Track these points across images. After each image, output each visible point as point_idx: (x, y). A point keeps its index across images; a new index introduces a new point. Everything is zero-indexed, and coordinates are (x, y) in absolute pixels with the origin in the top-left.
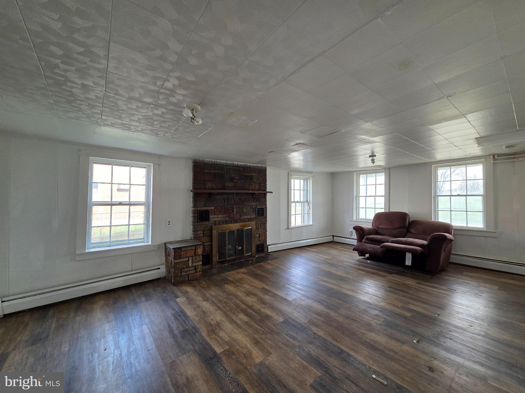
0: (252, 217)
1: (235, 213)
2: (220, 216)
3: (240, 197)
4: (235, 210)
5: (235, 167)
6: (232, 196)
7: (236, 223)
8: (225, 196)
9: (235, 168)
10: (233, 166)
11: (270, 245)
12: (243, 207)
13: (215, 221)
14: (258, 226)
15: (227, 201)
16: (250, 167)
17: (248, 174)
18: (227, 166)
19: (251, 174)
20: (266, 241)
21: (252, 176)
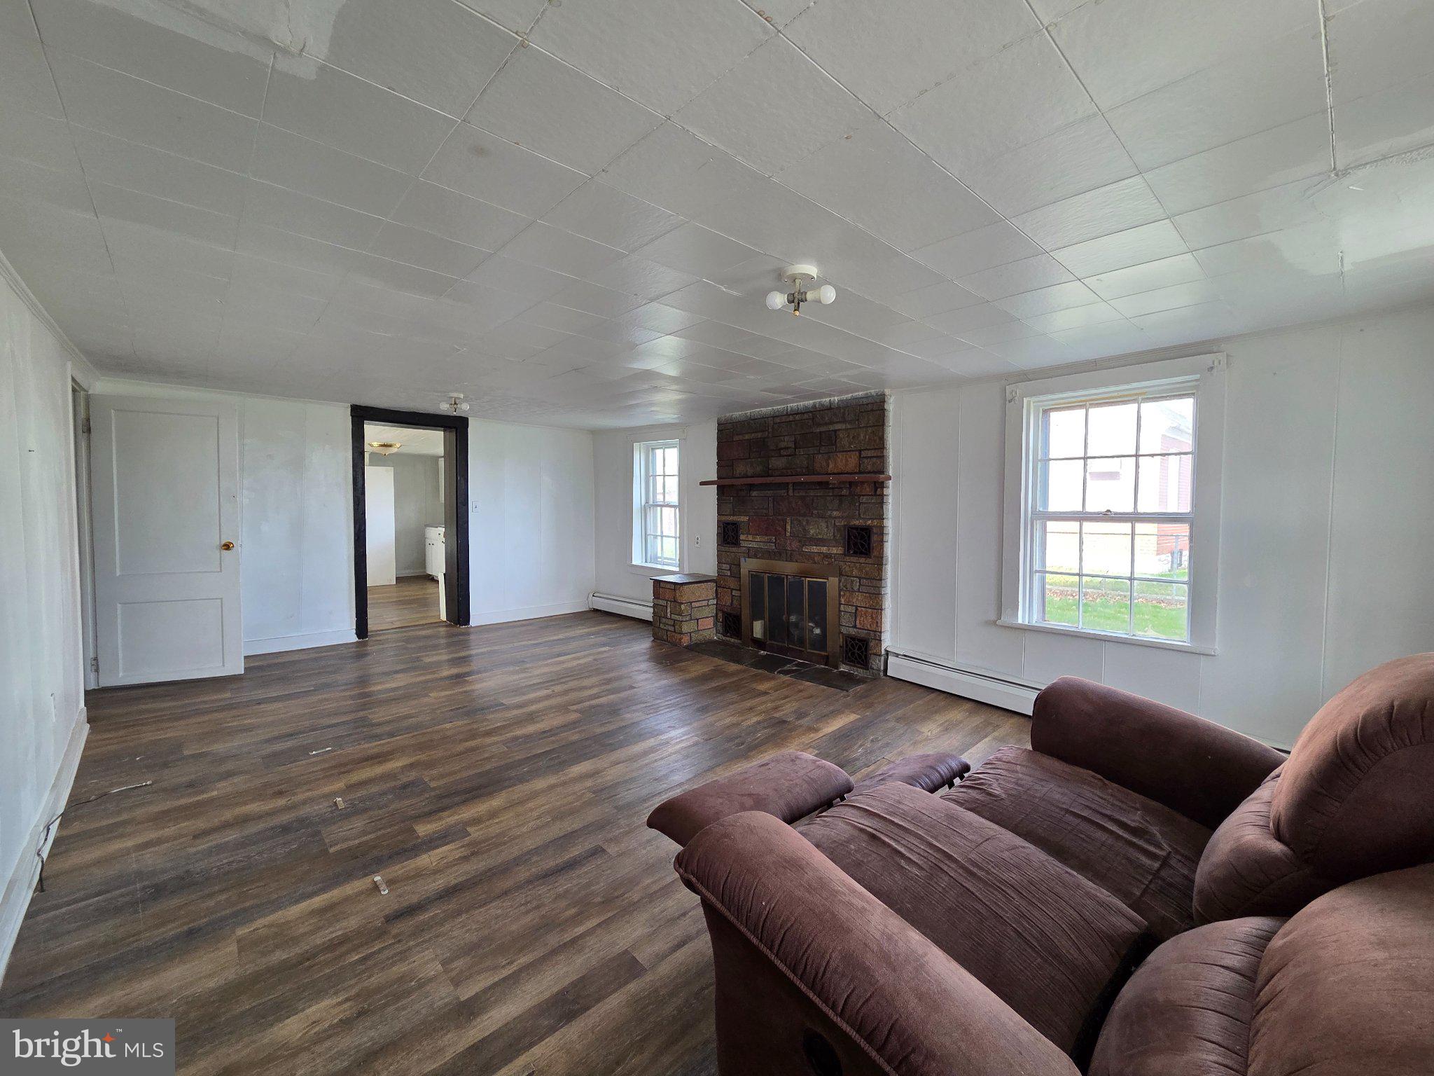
0: (834, 551)
1: (788, 534)
2: (758, 538)
3: (804, 494)
4: (788, 527)
5: (792, 415)
6: (783, 492)
7: (791, 561)
8: (769, 493)
9: (791, 418)
10: (788, 415)
11: (897, 655)
12: (808, 522)
13: (749, 548)
14: (852, 581)
15: (774, 504)
16: (830, 408)
17: (823, 429)
18: (773, 417)
19: (831, 428)
20: (877, 635)
21: (835, 431)
